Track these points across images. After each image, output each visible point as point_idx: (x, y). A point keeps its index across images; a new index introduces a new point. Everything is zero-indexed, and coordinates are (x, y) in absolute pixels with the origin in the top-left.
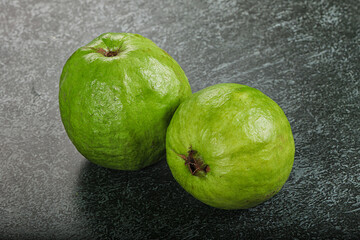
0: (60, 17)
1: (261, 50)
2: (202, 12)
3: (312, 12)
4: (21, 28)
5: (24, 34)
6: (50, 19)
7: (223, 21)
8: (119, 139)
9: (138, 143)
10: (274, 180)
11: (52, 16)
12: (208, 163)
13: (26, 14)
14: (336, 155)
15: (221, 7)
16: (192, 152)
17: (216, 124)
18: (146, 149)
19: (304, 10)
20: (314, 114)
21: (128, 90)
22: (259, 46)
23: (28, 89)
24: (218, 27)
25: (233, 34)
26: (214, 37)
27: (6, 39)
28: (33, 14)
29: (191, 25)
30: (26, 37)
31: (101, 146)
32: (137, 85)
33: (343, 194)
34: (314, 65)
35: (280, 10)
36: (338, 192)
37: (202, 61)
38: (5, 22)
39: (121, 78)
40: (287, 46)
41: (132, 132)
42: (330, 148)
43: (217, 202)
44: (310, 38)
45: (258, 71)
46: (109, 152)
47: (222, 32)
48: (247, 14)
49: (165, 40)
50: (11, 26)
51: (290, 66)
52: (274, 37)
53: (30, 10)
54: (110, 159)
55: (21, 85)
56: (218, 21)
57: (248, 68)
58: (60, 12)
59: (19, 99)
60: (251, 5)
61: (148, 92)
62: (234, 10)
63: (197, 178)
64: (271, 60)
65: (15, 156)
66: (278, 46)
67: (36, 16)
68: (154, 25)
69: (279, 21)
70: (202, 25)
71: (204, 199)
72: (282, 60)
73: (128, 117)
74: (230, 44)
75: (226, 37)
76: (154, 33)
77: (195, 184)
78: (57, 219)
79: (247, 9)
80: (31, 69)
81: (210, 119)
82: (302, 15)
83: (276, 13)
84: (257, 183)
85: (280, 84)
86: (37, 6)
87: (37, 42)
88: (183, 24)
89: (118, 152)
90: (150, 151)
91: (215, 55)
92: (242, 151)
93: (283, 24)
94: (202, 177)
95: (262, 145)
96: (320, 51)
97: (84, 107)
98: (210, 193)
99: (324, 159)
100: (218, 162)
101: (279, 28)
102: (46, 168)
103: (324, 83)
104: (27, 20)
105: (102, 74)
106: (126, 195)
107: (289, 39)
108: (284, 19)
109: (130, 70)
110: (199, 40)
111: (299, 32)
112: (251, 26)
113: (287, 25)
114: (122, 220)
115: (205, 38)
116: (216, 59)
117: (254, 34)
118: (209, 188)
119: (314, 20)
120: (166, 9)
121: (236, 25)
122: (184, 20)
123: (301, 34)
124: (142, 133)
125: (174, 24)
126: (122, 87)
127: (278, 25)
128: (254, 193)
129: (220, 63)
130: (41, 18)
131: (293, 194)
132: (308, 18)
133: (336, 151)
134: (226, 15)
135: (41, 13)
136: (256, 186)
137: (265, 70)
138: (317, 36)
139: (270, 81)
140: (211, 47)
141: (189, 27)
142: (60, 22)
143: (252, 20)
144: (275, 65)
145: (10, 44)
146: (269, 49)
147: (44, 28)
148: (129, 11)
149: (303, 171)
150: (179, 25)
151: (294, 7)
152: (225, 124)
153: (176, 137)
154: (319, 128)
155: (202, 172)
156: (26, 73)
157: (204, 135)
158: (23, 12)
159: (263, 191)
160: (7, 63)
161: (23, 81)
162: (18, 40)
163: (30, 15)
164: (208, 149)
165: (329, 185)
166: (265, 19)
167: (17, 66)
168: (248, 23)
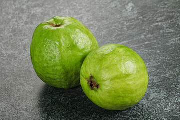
0: (45, 15)
1: (145, 36)
2: (118, 16)
3: (176, 19)
4: (25, 19)
5: (26, 22)
6: (40, 15)
7: (129, 21)
8: (57, 70)
9: (67, 73)
10: (134, 95)
11: (42, 14)
12: (99, 83)
13: (29, 13)
14: (174, 88)
15: (129, 14)
16: (92, 77)
17: (104, 63)
18: (72, 77)
19: (172, 18)
20: (167, 68)
21: (63, 44)
22: (145, 34)
23: (22, 48)
24: (125, 23)
25: (133, 27)
26: (122, 28)
27: (17, 24)
28: (33, 13)
29: (112, 22)
30: (27, 23)
31: (48, 74)
32: (68, 42)
33: (174, 107)
34: (172, 44)
35: (159, 17)
36: (171, 106)
37: (114, 39)
38: (18, 16)
39: (60, 38)
40: (159, 34)
41: (64, 67)
42: (171, 85)
43: (104, 105)
44: (173, 31)
45: (142, 46)
46: (52, 77)
47: (127, 26)
48: (142, 18)
49: (97, 29)
50: (21, 18)
51: (159, 44)
52: (154, 30)
53: (31, 10)
54: (53, 81)
55: (19, 46)
56: (127, 21)
57: (137, 44)
58: (46, 12)
59: (16, 52)
60: (145, 14)
61: (73, 46)
62: (135, 16)
63: (93, 91)
64: (149, 41)
65: (8, 79)
66: (155, 34)
67: (34, 13)
68: (92, 21)
69: (158, 22)
70: (117, 22)
71: (97, 103)
72: (155, 41)
73: (62, 59)
74: (130, 32)
75: (128, 28)
76: (92, 25)
77: (93, 95)
78: (23, 110)
79: (142, 16)
80: (26, 39)
81: (101, 60)
82: (171, 20)
83: (157, 18)
84: (124, 95)
85: (152, 52)
86: (35, 9)
87: (32, 26)
88: (107, 21)
89: (57, 77)
90: (73, 78)
91: (121, 37)
92: (117, 78)
93: (160, 24)
94: (96, 91)
95: (127, 76)
96: (177, 37)
97: (40, 52)
98: (100, 100)
99: (167, 90)
100: (104, 83)
101: (157, 26)
102: (23, 85)
103: (175, 53)
104: (29, 16)
105: (50, 35)
106: (61, 101)
107: (161, 31)
108: (161, 21)
109: (65, 34)
110: (114, 29)
111: (167, 28)
112: (143, 24)
113: (162, 24)
114: (56, 112)
115: (118, 29)
116: (121, 39)
117: (143, 28)
118: (99, 97)
119: (177, 23)
120: (101, 14)
121: (135, 23)
122: (108, 20)
123: (168, 29)
124: (69, 68)
125: (103, 21)
126: (60, 42)
127: (157, 24)
128: (122, 101)
129: (123, 41)
130: (36, 15)
131: (147, 106)
132: (173, 21)
133: (174, 86)
134: (131, 18)
135: (36, 12)
136: (123, 97)
137: (145, 45)
138: (176, 30)
139: (147, 51)
140: (120, 33)
141: (110, 23)
142: (45, 17)
143: (144, 21)
144: (151, 43)
145: (18, 26)
146: (150, 36)
147: (37, 19)
148: (81, 14)
149: (154, 95)
150: (106, 21)
151: (167, 16)
152: (109, 63)
153: (84, 69)
154: (168, 75)
155: (96, 88)
156: (23, 40)
157: (98, 68)
158: (28, 11)
159: (128, 101)
160: (15, 35)
161: (21, 44)
162: (22, 25)
163: (31, 13)
164: (99, 76)
165: (167, 103)
166: (151, 21)
167: (19, 36)
168: (141, 22)
